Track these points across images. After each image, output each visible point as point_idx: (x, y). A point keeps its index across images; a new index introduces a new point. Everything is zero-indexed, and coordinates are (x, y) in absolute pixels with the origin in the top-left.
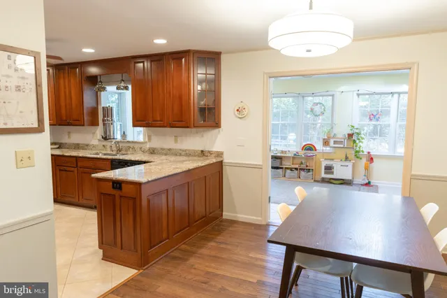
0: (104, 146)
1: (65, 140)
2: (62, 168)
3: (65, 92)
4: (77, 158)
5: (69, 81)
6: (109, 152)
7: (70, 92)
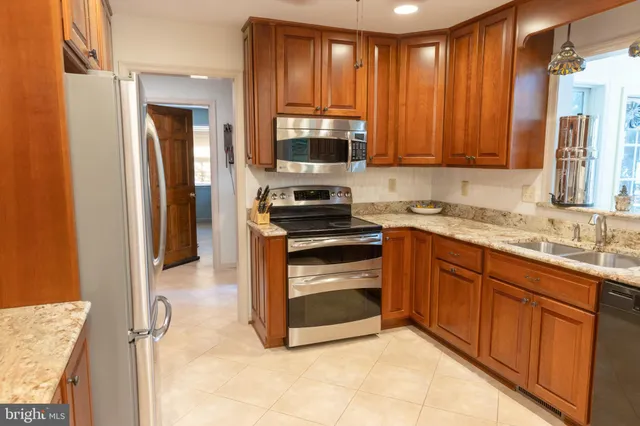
0: (552, 221)
1: (456, 197)
2: (446, 266)
3: (468, 89)
4: (484, 250)
5: (481, 60)
6: (568, 241)
7: (480, 86)
